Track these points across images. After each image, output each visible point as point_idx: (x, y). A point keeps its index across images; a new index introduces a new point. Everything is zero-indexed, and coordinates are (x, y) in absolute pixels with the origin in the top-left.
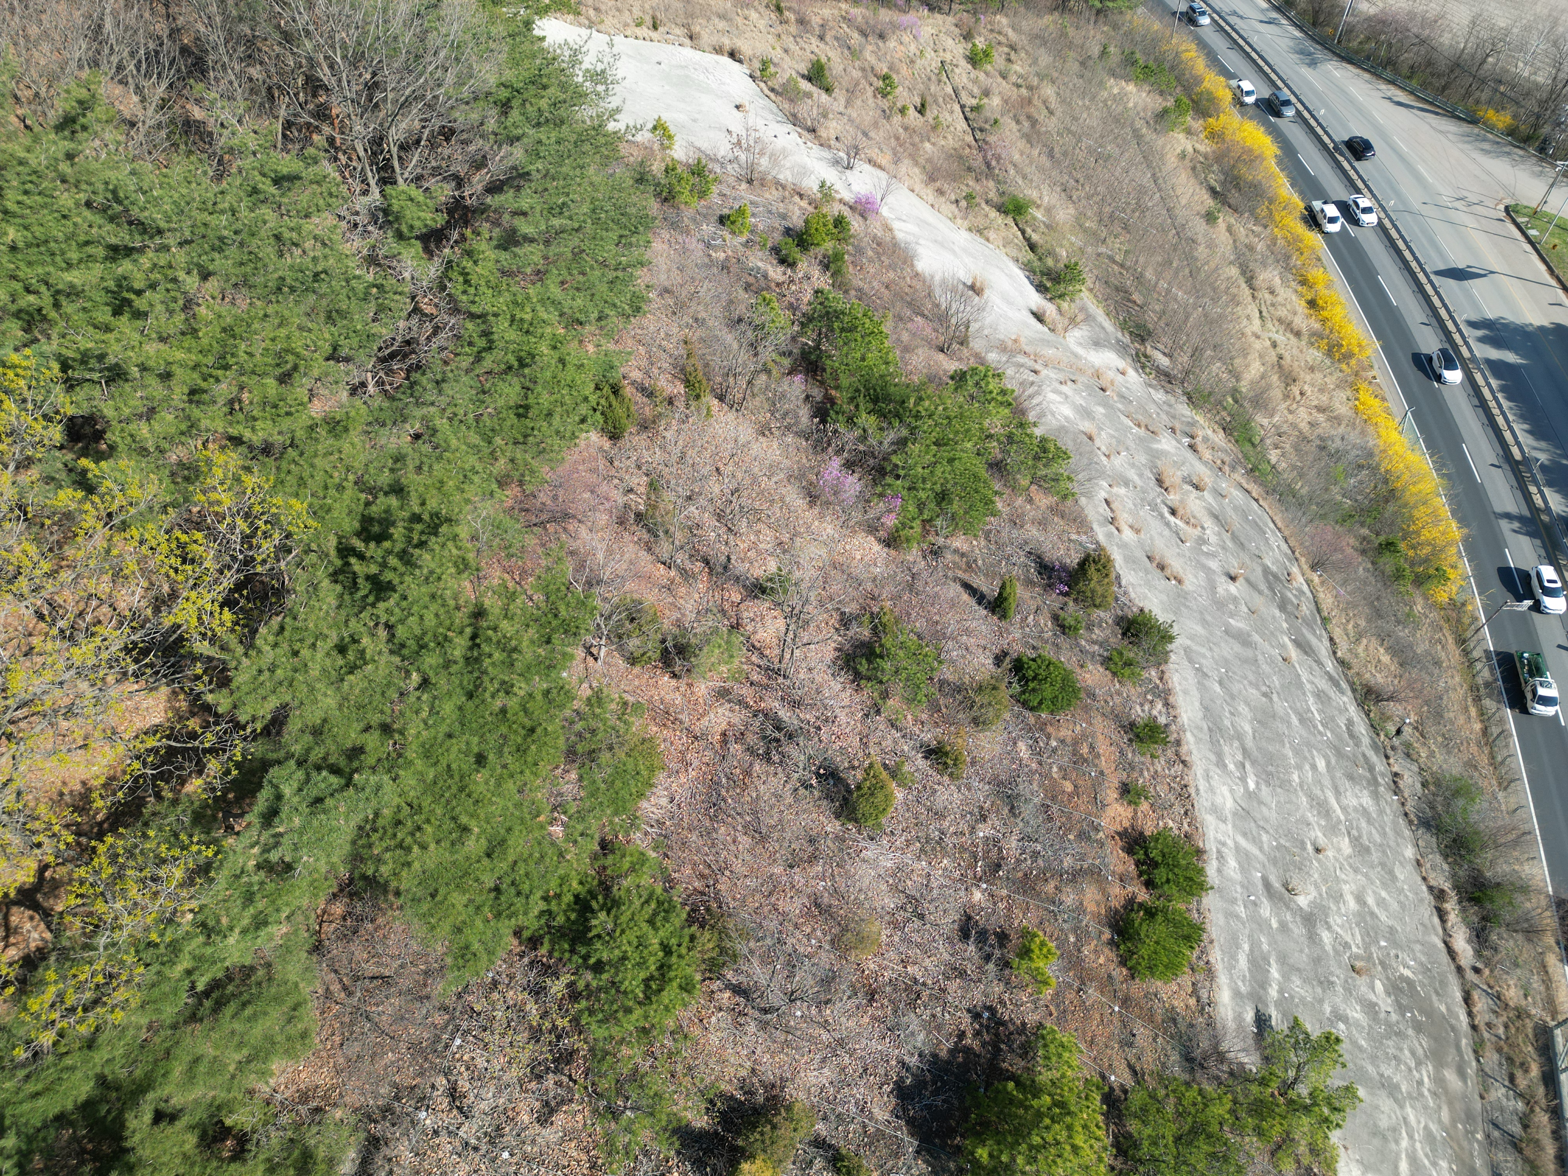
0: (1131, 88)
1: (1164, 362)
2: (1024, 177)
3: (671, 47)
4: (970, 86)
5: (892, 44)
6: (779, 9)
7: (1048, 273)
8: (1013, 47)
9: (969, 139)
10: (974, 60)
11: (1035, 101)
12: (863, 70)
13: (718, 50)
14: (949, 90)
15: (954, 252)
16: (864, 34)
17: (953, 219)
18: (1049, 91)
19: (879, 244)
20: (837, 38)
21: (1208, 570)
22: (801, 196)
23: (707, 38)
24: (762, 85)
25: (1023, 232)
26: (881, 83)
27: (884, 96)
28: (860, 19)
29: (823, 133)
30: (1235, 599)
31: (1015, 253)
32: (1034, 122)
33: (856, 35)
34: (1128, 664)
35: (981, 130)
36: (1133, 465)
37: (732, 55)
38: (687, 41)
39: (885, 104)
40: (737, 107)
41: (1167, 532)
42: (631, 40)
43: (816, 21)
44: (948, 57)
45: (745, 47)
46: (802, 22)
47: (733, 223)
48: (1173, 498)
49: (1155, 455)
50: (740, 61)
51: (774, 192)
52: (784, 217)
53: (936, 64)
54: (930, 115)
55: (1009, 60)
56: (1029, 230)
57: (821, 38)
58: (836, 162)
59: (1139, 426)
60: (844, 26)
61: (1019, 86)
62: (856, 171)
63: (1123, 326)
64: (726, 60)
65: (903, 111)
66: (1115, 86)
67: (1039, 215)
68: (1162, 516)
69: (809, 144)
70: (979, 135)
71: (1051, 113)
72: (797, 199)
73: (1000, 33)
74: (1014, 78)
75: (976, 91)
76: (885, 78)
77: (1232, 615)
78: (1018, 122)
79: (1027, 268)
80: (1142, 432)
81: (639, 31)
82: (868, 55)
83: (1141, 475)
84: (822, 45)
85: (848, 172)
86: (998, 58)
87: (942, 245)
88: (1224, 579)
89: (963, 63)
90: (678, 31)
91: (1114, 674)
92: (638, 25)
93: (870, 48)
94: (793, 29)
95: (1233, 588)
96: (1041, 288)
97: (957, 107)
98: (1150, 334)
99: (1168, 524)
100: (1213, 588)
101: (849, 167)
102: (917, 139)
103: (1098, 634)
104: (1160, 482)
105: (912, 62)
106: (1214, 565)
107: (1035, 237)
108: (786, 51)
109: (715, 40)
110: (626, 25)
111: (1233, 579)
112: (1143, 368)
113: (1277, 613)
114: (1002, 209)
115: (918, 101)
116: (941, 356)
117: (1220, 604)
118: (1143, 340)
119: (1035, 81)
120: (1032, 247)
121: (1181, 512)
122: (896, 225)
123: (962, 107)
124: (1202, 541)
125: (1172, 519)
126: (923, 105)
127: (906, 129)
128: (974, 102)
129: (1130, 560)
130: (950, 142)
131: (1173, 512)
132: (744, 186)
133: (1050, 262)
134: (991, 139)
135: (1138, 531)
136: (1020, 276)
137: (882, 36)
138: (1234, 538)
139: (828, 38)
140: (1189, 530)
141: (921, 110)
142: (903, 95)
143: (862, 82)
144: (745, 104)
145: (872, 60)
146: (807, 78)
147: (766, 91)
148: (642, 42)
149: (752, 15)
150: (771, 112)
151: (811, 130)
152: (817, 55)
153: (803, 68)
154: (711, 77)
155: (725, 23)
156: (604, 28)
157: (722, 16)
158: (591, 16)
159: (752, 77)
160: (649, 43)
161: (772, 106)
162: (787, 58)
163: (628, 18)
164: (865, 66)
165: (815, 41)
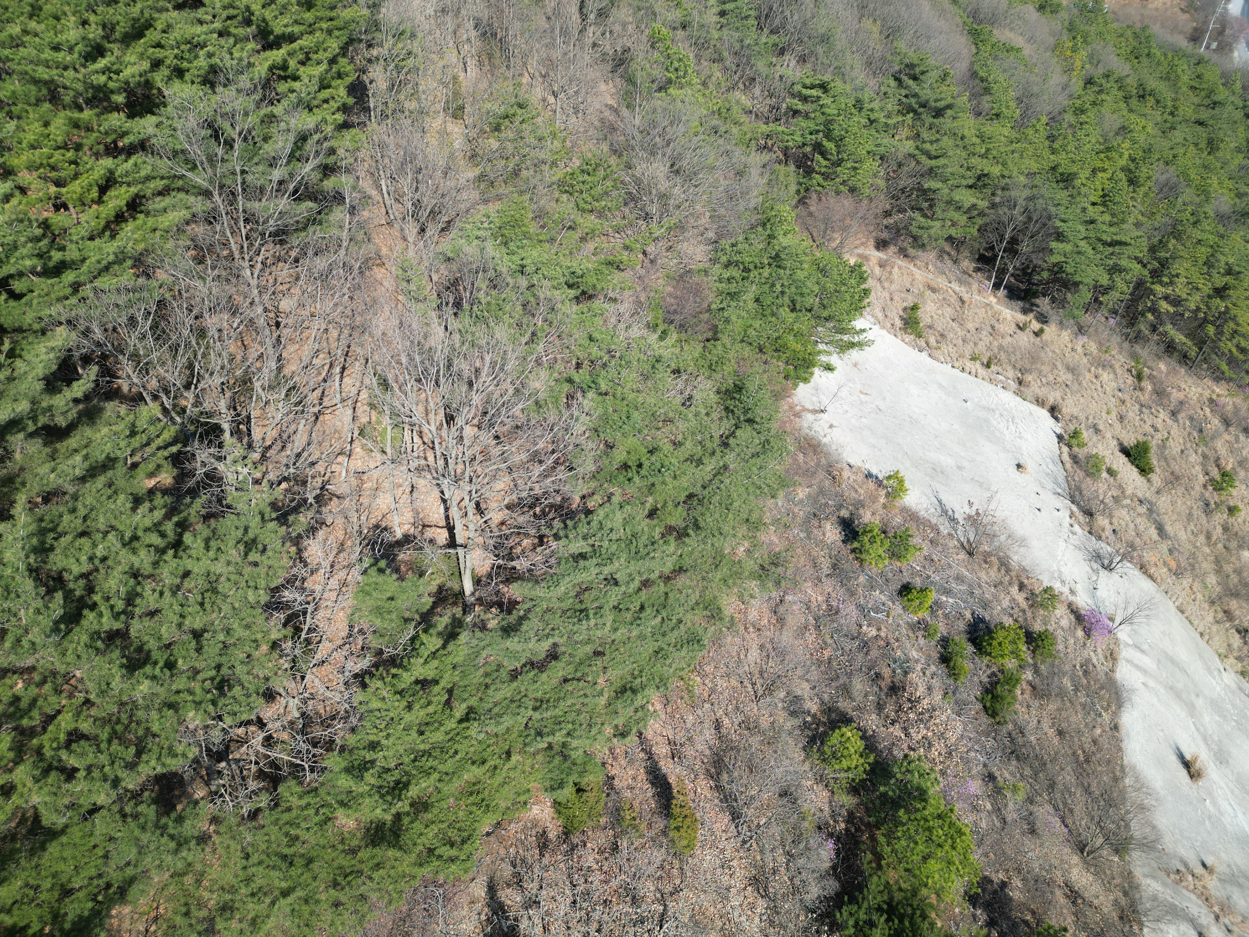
3: (991, 387)
6: (1139, 377)
12: (1205, 456)
13: (1040, 402)
15: (1191, 708)
16: (1227, 423)
17: (1223, 655)
19: (1086, 672)
20: (1191, 419)
22: (1022, 587)
23: (1035, 388)
24: (1065, 449)
26: (1218, 477)
27: (1217, 490)
28: (1229, 408)
29: (1102, 521)
33: (1216, 422)
37: (1053, 411)
38: (1014, 385)
39: (1213, 497)
40: (1019, 466)
42: (957, 372)
43: (1176, 396)
45: (1069, 408)
46: (1160, 393)
47: (909, 601)
50: (1056, 419)
51: (993, 573)
52: (985, 605)
57: (1173, 414)
58: (1097, 557)
60: (1207, 410)
62: (1115, 576)
64: (1044, 414)
65: (1232, 510)
69: (1077, 528)
72: (1015, 590)
76: (1224, 474)
81: (969, 365)
82: (1220, 445)
84: (1169, 422)
85: (1103, 573)
87: (1177, 694)
90: (1011, 373)
92: (973, 359)
93: (1227, 437)
94: (1146, 396)
101: (1109, 568)
102: (1233, 544)
108: (1121, 418)
109: (1042, 392)
110: (962, 356)
122: (1125, 653)
127: (1226, 529)
132: (963, 556)
137: (1246, 431)
139: (1181, 416)
142: (1239, 494)
143: (1198, 468)
144: (1030, 465)
145: (1223, 451)
146: (1126, 451)
147: (1066, 457)
148: (965, 375)
149: (1105, 376)
150: (1056, 482)
151: (1089, 514)
152: (1156, 430)
153: (1130, 440)
154: (1012, 427)
155: (1069, 376)
156: (936, 353)
157: (1071, 369)
158: (932, 340)
159: (1060, 437)
160: (972, 378)
161: (1061, 475)
162: (1118, 426)
163: (968, 350)
164: (1211, 454)
165: (1163, 415)
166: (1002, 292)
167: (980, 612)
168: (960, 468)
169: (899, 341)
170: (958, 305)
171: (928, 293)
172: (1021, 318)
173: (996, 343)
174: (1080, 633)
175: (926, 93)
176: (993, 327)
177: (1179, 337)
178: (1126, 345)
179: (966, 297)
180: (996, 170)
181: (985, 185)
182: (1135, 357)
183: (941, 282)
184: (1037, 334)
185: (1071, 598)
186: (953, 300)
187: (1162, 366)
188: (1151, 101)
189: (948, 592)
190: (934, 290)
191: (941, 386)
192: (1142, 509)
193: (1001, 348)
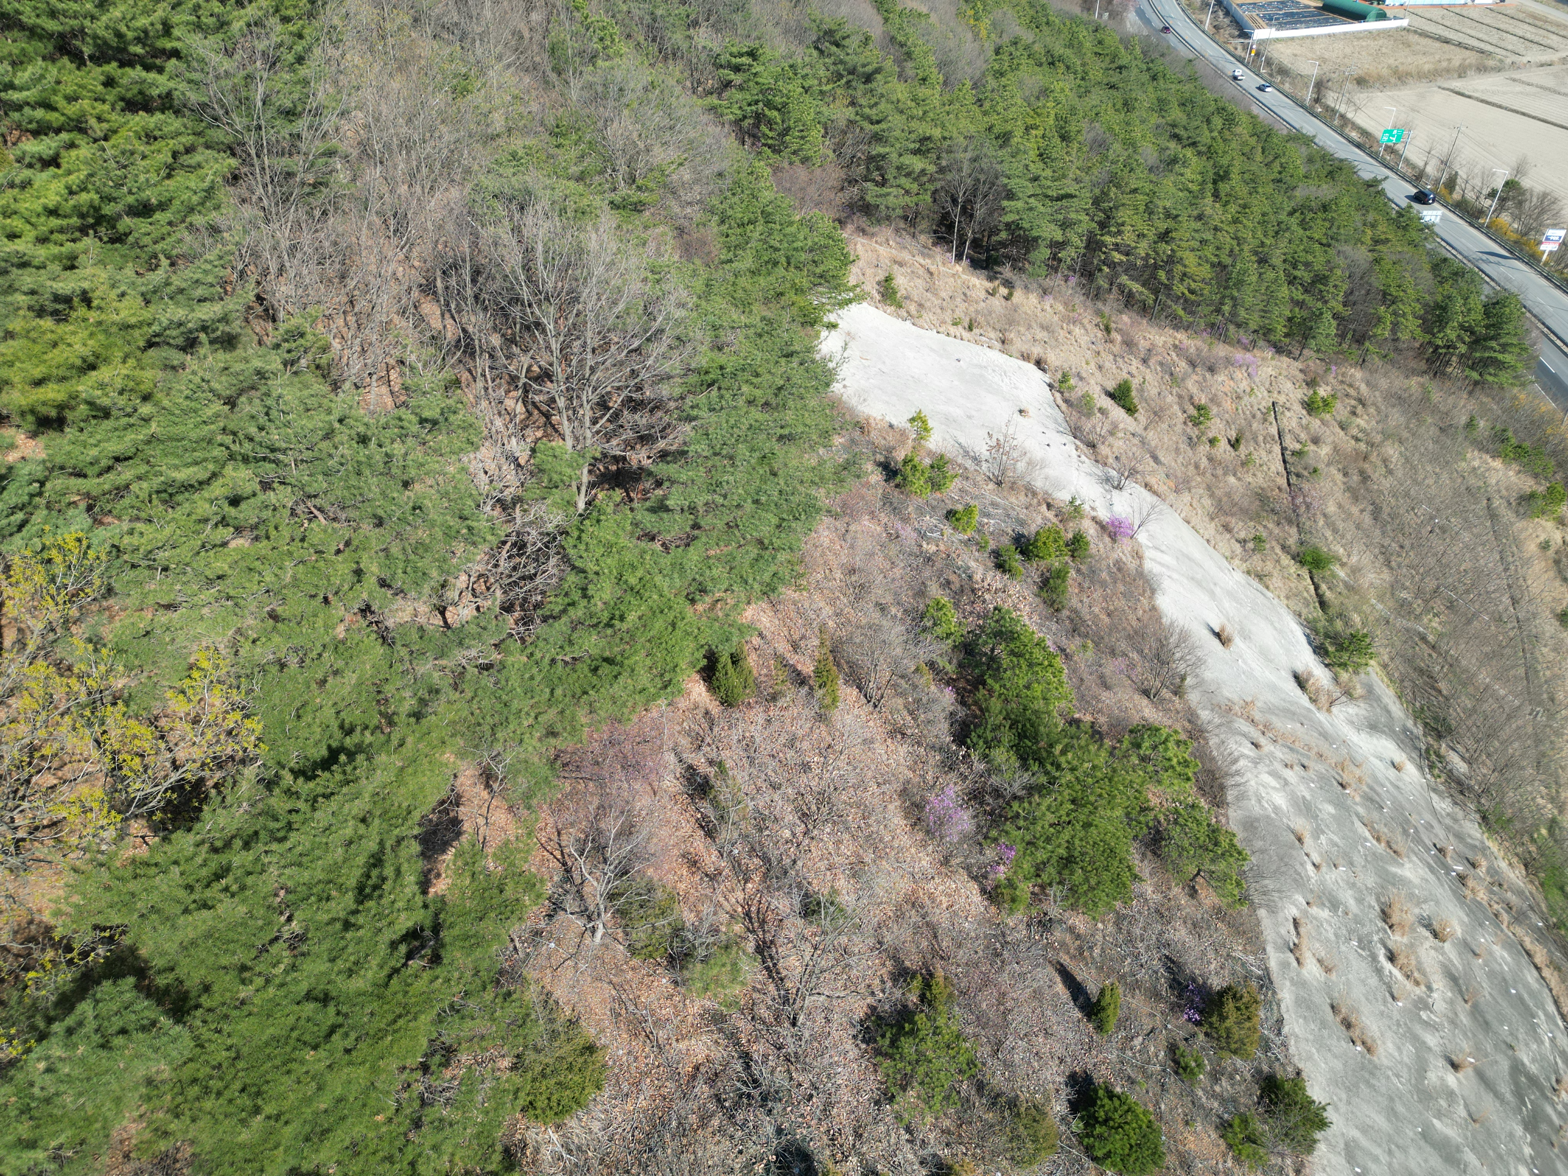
0: (1497, 464)
1: (1460, 767)
2: (1335, 531)
3: (979, 347)
4: (1298, 430)
5: (1221, 377)
6: (1108, 330)
7: (1334, 638)
8: (1361, 402)
9: (1282, 482)
10: (1310, 406)
11: (1373, 458)
12: (1180, 397)
13: (1025, 357)
14: (1274, 431)
15: (1212, 595)
16: (1193, 364)
17: (1230, 559)
18: (1392, 451)
19: (1119, 570)
20: (1161, 364)
21: (1421, 1046)
22: (1049, 506)
23: (1019, 345)
24: (1058, 395)
25: (1317, 588)
26: (1195, 413)
27: (1196, 424)
28: (1192, 350)
29: (1103, 450)
30: (1451, 1095)
31: (1300, 607)
32: (1365, 478)
33: (1183, 364)
34: (1251, 1139)
35: (1298, 475)
36: (1353, 886)
37: (1039, 363)
38: (998, 345)
39: (1194, 432)
40: (1021, 411)
41: (1373, 981)
42: (942, 336)
43: (1143, 345)
44: (1282, 399)
45: (1053, 358)
46: (1129, 344)
47: (958, 520)
48: (1397, 939)
49: (1389, 880)
50: (1044, 370)
51: (1022, 498)
52: (1022, 523)
53: (1266, 403)
54: (1243, 450)
55: (1354, 413)
56: (1324, 587)
57: (1145, 361)
58: (1108, 480)
59: (1378, 839)
60: (1174, 355)
61: (1357, 440)
62: (1125, 493)
63: (1418, 715)
64: (1031, 367)
65: (1212, 442)
66: (1475, 459)
67: (1342, 573)
68: (1374, 958)
69: (1083, 458)
70: (1293, 479)
71: (1390, 472)
72: (1044, 507)
73: (1351, 386)
74: (1355, 431)
75: (1303, 436)
76: (1199, 408)
77: (1439, 1115)
78: (1346, 474)
79: (1310, 627)
80: (1381, 848)
81: (952, 330)
82: (1191, 384)
83: (1360, 901)
84: (1142, 368)
85: (1115, 492)
86: (1341, 410)
87: (1199, 584)
88: (1441, 1063)
89: (1297, 407)
90: (992, 335)
91: (1230, 1146)
92: (955, 324)
93: (1195, 377)
94: (1116, 349)
95: (1451, 1079)
96: (1319, 651)
97: (1277, 449)
98: (1449, 730)
99: (1379, 971)
100: (1421, 1069)
101: (1119, 487)
102: (1220, 472)
103: (1224, 1086)
104: (1385, 915)
105: (1239, 397)
106: (1431, 1040)
107: (1328, 595)
108: (1100, 368)
109: (1024, 348)
110: (943, 322)
111: (1455, 1066)
112: (1431, 767)
113: (1519, 1130)
114: (1299, 559)
115: (1233, 435)
116: (1145, 701)
117: (1425, 1095)
118: (1439, 736)
119: (1378, 438)
120: (1323, 604)
121: (1402, 960)
122: (1148, 554)
123: (1283, 449)
124: (1423, 1004)
125: (1387, 966)
126: (1237, 440)
127: (1210, 459)
128: (1298, 446)
129: (1304, 1003)
130: (1258, 480)
131: (1392, 958)
132: (991, 486)
133: (1339, 625)
134: (1306, 486)
135: (1328, 970)
136: (1298, 634)
137: (1212, 370)
138: (1476, 1012)
139: (1152, 362)
140: (1409, 985)
141: (1234, 444)
142: (1216, 427)
143: (1176, 407)
144: (1030, 410)
145: (1194, 389)
146: (1111, 395)
147: (1060, 401)
148: (951, 339)
149: (1077, 331)
150: (1056, 421)
151: (1092, 445)
152: (1132, 376)
153: (1111, 386)
154: (1006, 380)
155: (1045, 334)
156: (920, 322)
157: (1045, 328)
158: (913, 308)
159: (1050, 386)
160: (958, 341)
161: (1060, 417)
162: (1098, 374)
163: (948, 317)
164: (1184, 393)
165: (1136, 363)
166: (965, 262)
167: (1019, 529)
168: (970, 417)
169: (881, 312)
170: (927, 276)
171: (896, 267)
172: (989, 285)
173: (972, 309)
174: (1107, 539)
175: (852, 60)
176: (965, 294)
177: (1136, 287)
178: (1089, 303)
179: (933, 268)
180: (937, 133)
181: (928, 151)
182: (1099, 313)
183: (905, 256)
184: (1007, 298)
185: (1093, 514)
186: (921, 271)
187: (1125, 318)
188: (1061, 68)
189: (988, 515)
190: (901, 264)
191: (932, 350)
192: (1136, 441)
193: (977, 312)
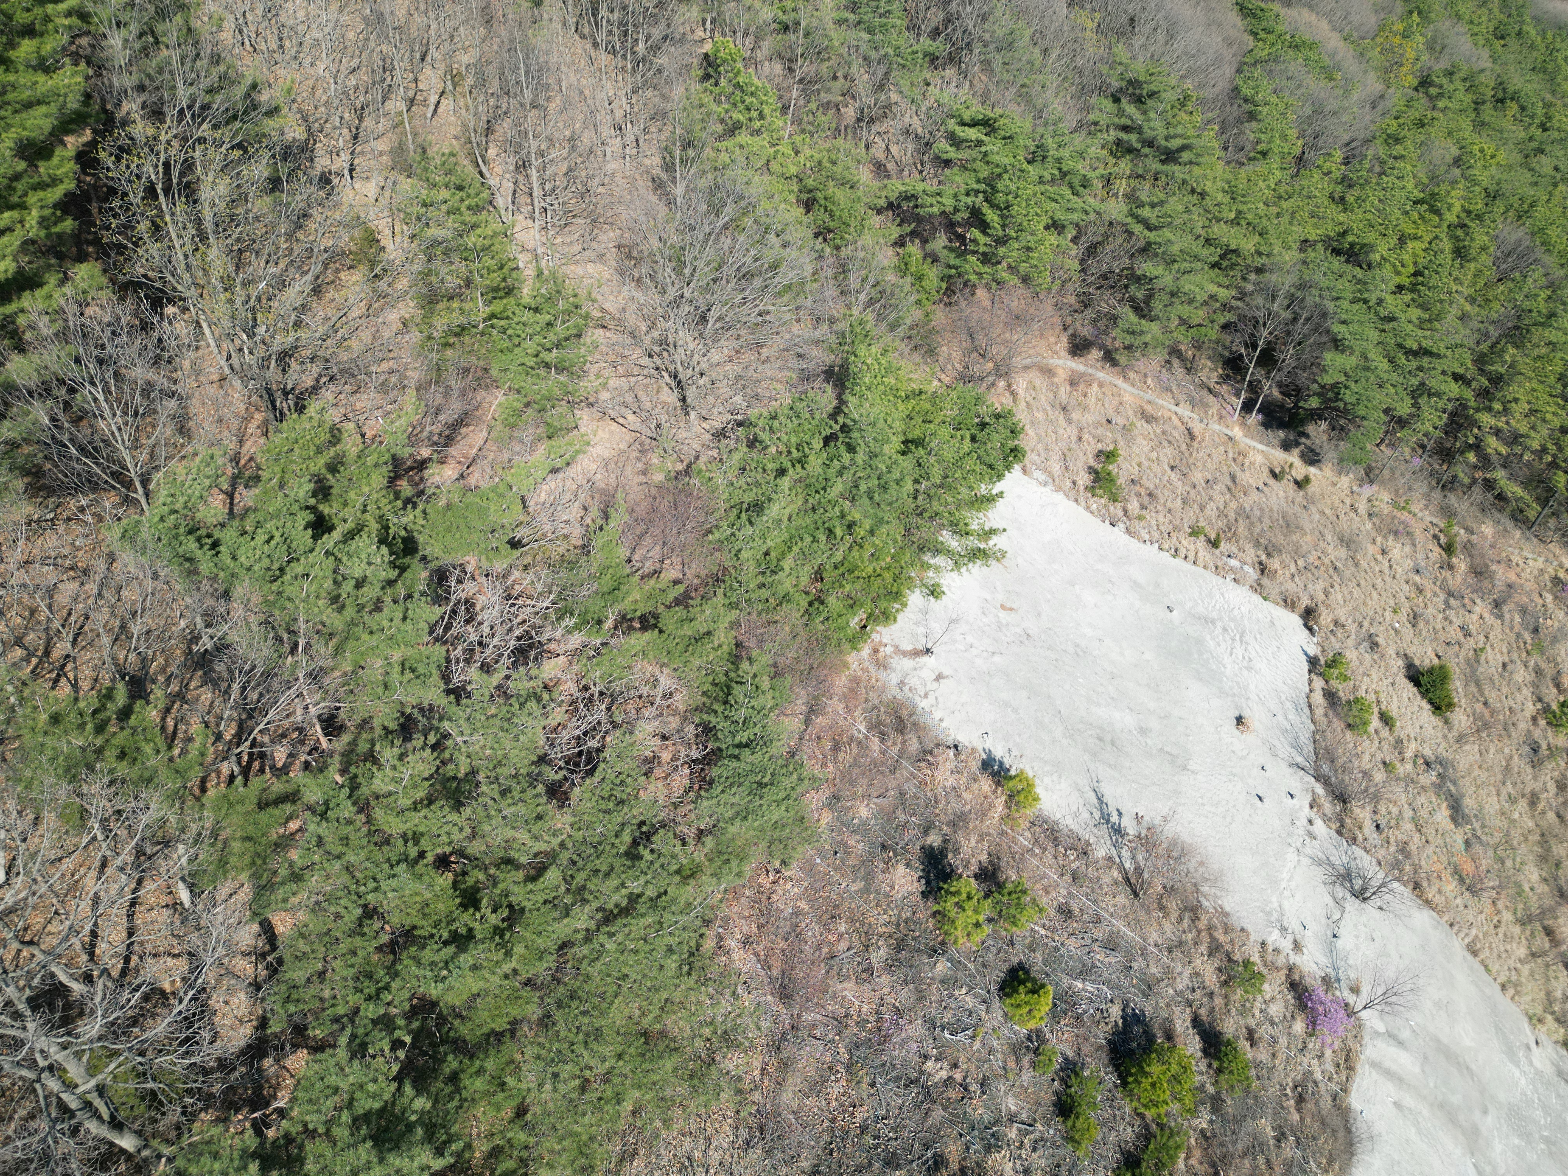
3: (1216, 580)
6: (1449, 549)
12: (1539, 672)
13: (1289, 603)
15: (1474, 1135)
20: (1523, 611)
22: (1214, 949)
24: (1319, 683)
26: (1555, 704)
29: (1361, 806)
33: (1560, 614)
37: (1309, 615)
38: (1252, 573)
39: (1546, 737)
40: (1239, 720)
43: (1502, 575)
46: (1479, 574)
50: (1313, 629)
51: (1171, 925)
52: (1149, 987)
57: (1497, 605)
58: (1346, 876)
60: (1549, 598)
62: (1369, 908)
64: (1294, 620)
69: (1318, 825)
72: (1202, 951)
81: (1186, 544)
84: (1489, 619)
85: (1351, 904)
87: (1451, 1117)
90: (1251, 554)
92: (1195, 532)
94: (1455, 583)
101: (1364, 895)
108: (1414, 618)
110: (1177, 529)
132: (1123, 899)
139: (1509, 608)
143: (1527, 692)
144: (1256, 716)
146: (1415, 676)
147: (1318, 698)
148: (1179, 561)
149: (1398, 550)
150: (1295, 745)
151: (1342, 798)
152: (1467, 634)
154: (1239, 651)
155: (1343, 553)
156: (1137, 525)
157: (1346, 541)
158: (1134, 506)
159: (1313, 662)
160: (1188, 566)
161: (1305, 731)
162: (1407, 632)
163: (1190, 516)
164: (1549, 670)
165: (1481, 608)
167: (1138, 1002)
168: (1143, 731)
169: (1081, 510)
170: (1183, 441)
171: (1141, 424)
172: (1279, 458)
173: (1234, 505)
174: (1299, 1027)
175: (1156, 127)
176: (1233, 478)
177: (1514, 490)
178: (1437, 495)
179: (1197, 428)
181: (1233, 266)
182: (1448, 513)
183: (1164, 405)
184: (1301, 484)
185: (1294, 958)
186: (1178, 434)
187: (1487, 529)
189: (1086, 972)
190: (1149, 419)
191: (1136, 585)
192: (1429, 778)
193: (1241, 512)
